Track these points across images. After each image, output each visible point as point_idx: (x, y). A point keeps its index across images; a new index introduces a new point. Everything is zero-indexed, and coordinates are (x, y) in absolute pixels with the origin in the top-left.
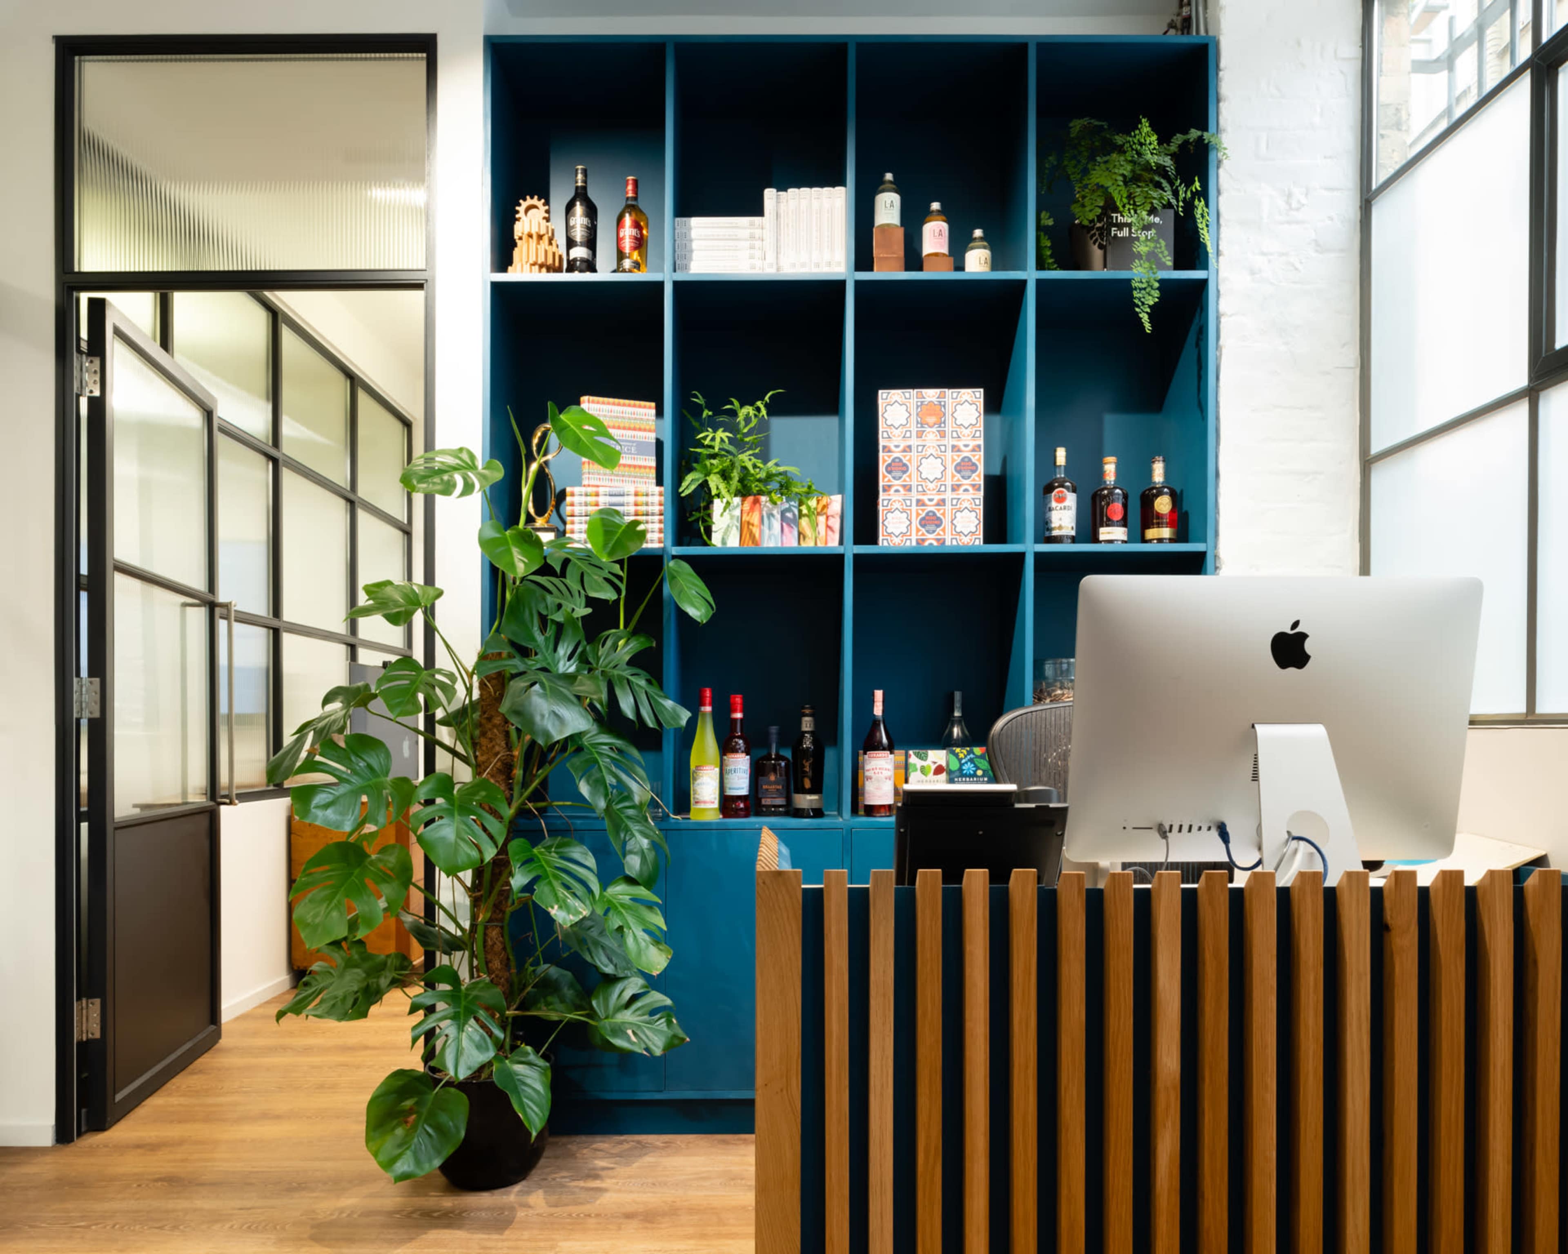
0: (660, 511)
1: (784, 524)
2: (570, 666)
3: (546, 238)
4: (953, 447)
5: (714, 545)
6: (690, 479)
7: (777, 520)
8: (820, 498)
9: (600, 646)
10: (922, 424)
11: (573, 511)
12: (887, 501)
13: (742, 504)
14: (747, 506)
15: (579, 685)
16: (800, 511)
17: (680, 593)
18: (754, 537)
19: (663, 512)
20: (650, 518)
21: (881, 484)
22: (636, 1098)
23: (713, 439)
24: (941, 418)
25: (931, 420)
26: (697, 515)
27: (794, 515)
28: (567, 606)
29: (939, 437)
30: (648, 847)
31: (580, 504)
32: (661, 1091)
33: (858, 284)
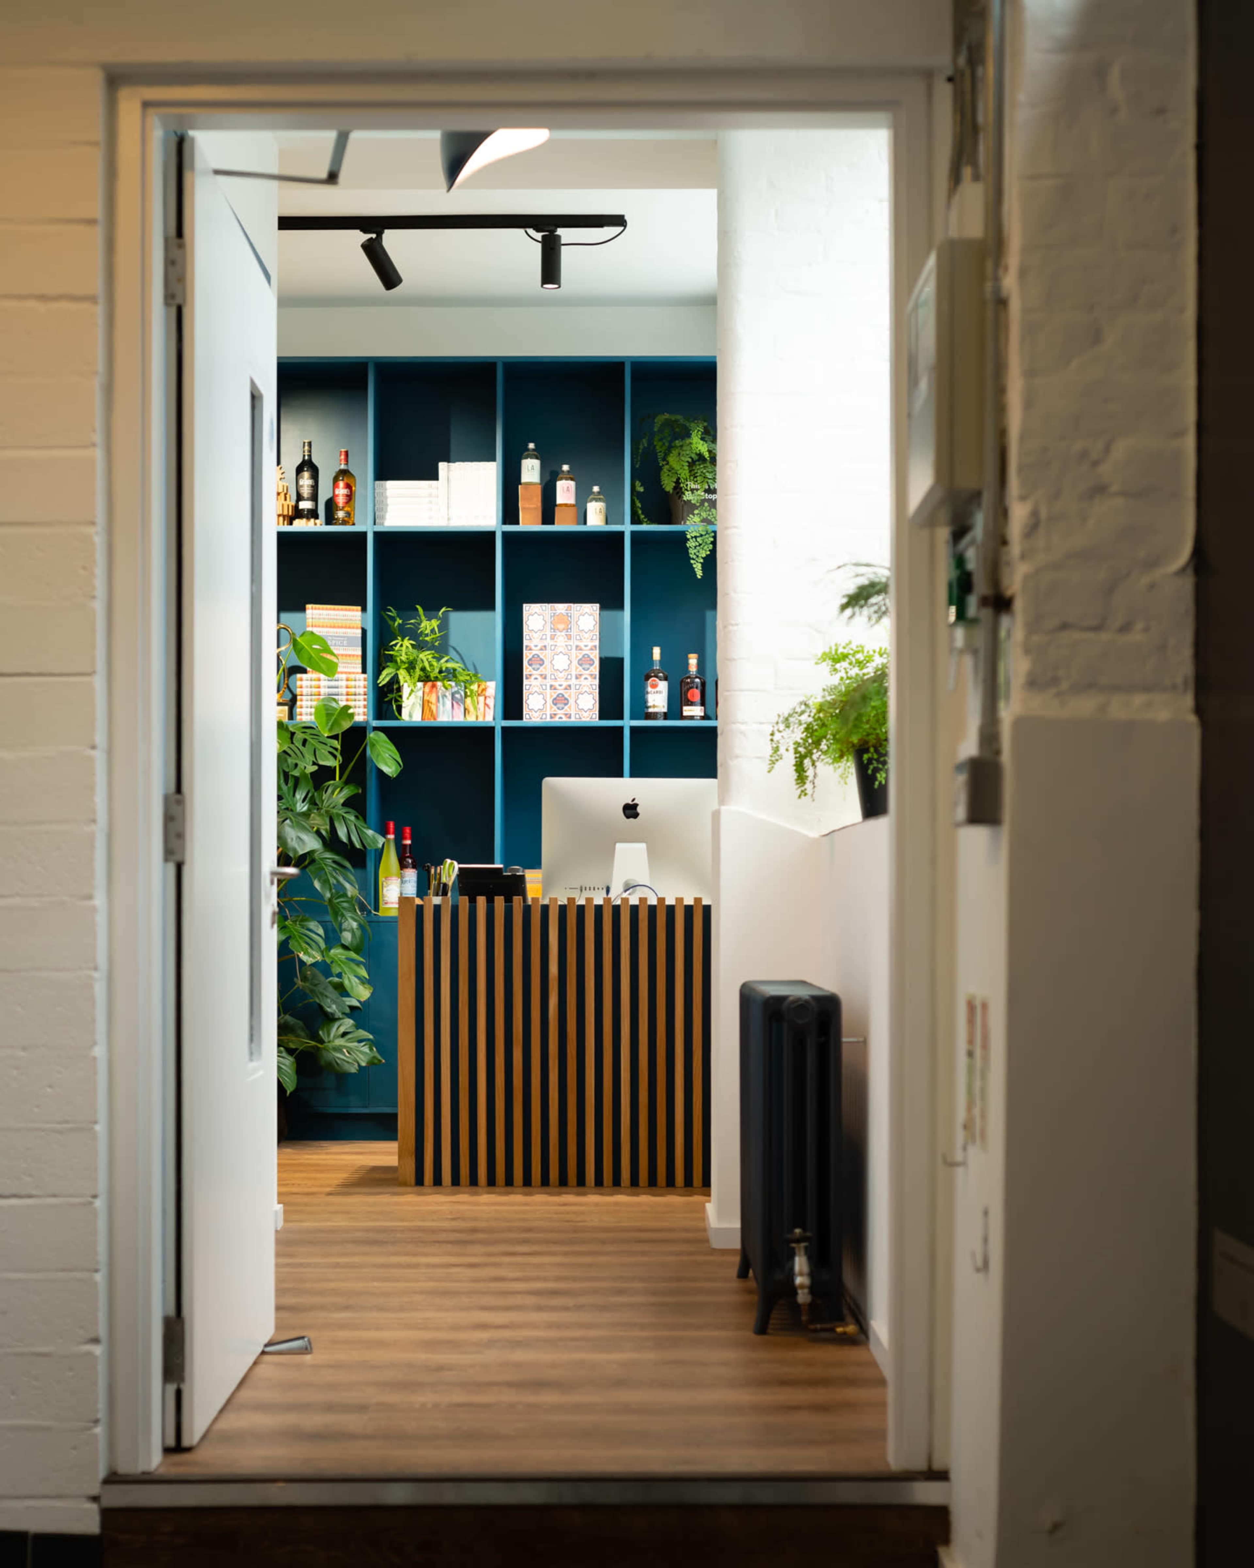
0: (365, 692)
1: (454, 703)
2: (304, 806)
3: (282, 495)
4: (577, 646)
5: (403, 720)
6: (386, 673)
7: (448, 699)
8: (480, 683)
9: (324, 793)
10: (554, 629)
11: (302, 692)
12: (529, 686)
13: (424, 687)
14: (427, 689)
15: (312, 820)
16: (466, 693)
17: (378, 756)
18: (432, 711)
19: (366, 693)
20: (357, 697)
21: (525, 673)
22: (349, 1112)
23: (401, 646)
24: (568, 626)
25: (561, 626)
26: (390, 696)
27: (461, 696)
28: (301, 765)
29: (566, 639)
30: (357, 927)
31: (307, 687)
32: (366, 1107)
33: (505, 534)
